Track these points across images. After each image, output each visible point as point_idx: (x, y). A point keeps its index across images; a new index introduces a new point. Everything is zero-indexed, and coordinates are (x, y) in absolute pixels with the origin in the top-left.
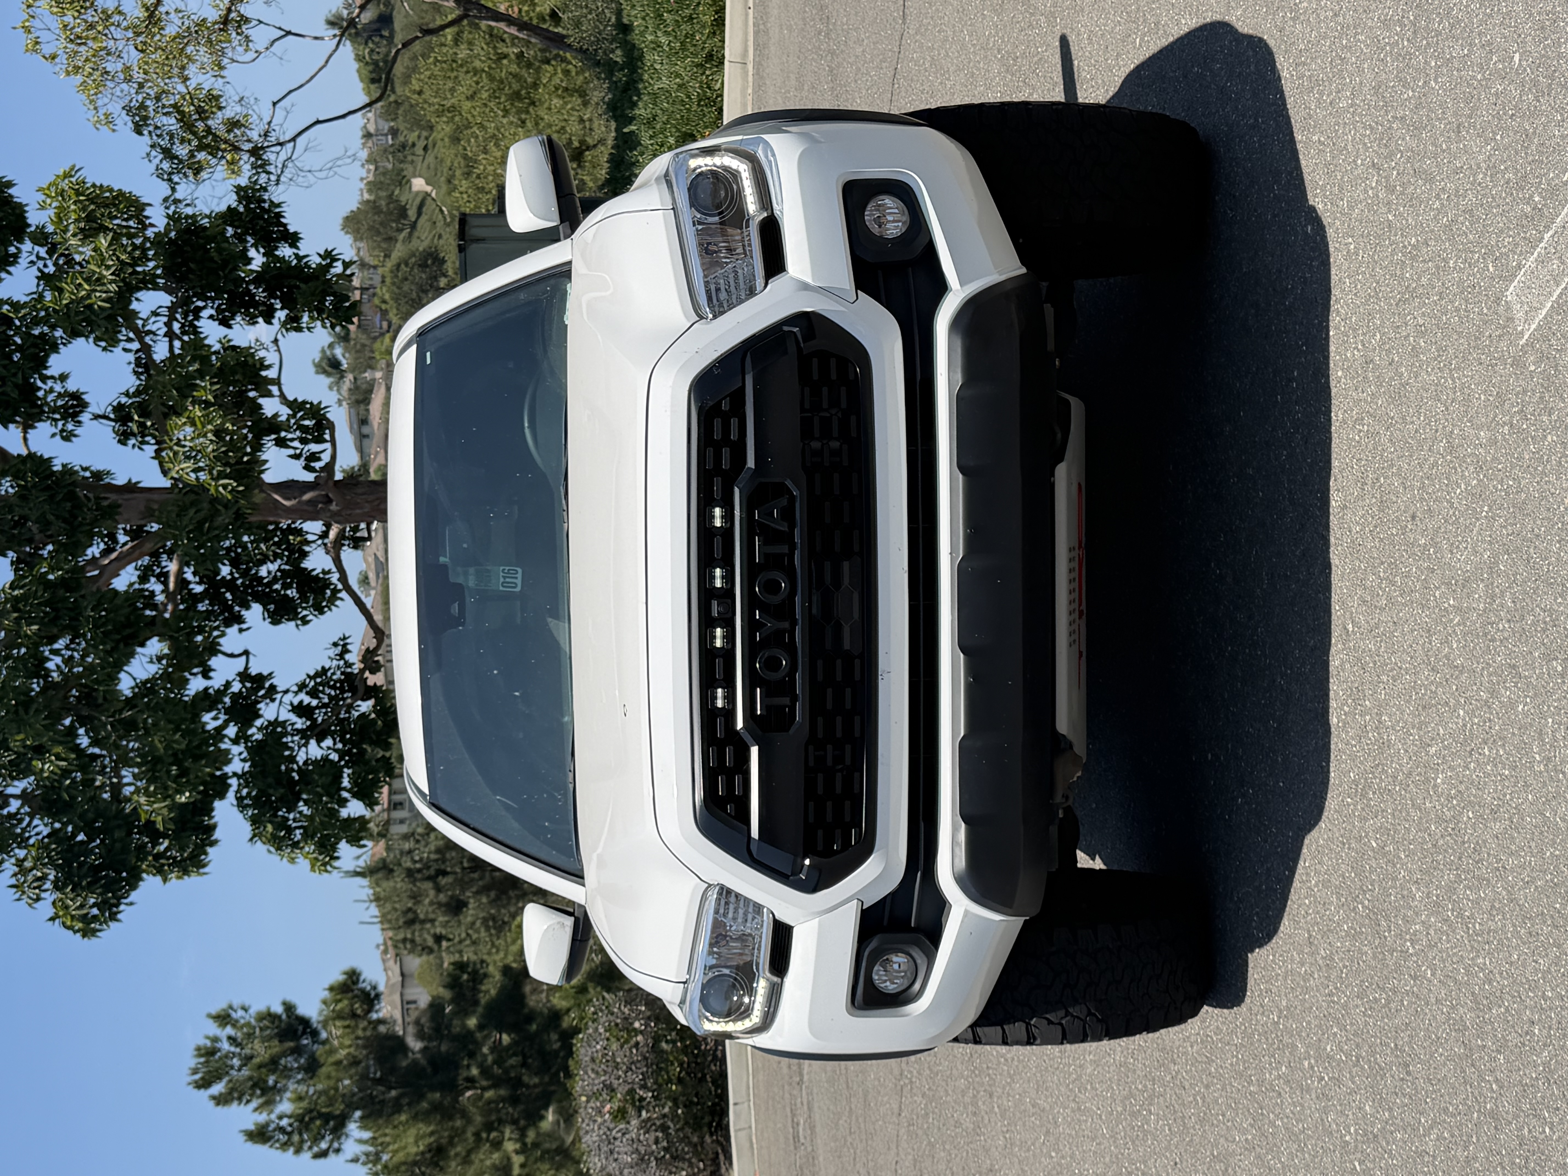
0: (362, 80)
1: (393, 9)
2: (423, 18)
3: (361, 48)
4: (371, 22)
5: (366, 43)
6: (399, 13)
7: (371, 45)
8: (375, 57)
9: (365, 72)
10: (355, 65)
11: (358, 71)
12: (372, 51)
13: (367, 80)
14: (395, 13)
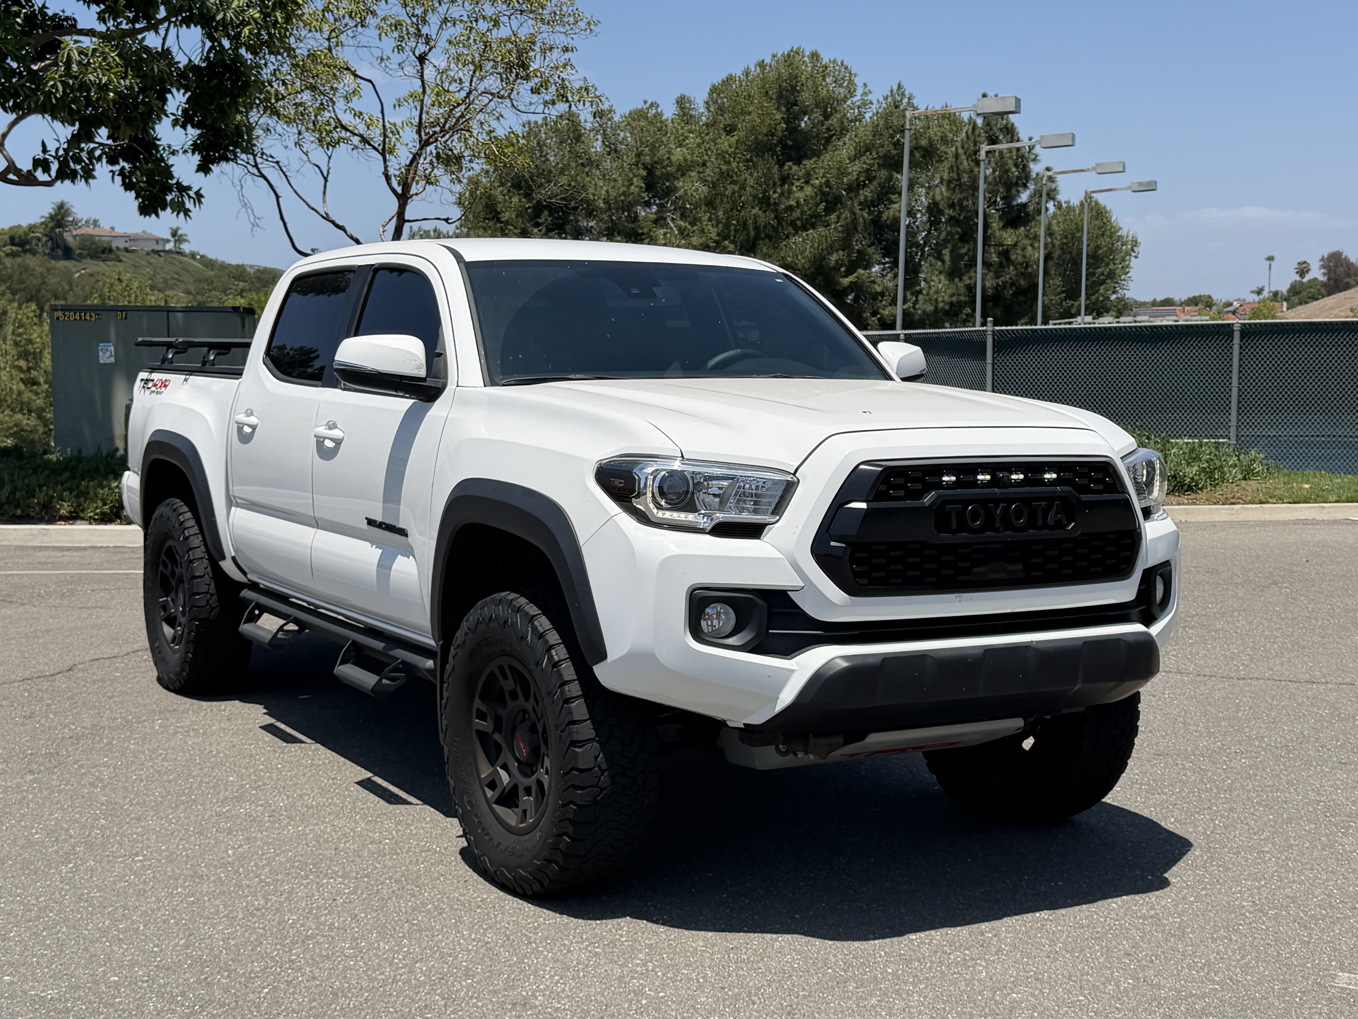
0: (10, 228)
1: (77, 260)
2: (77, 286)
3: (41, 230)
4: (64, 241)
5: (46, 235)
6: (75, 266)
7: (44, 239)
8: (34, 242)
9: (20, 232)
10: (24, 224)
11: (19, 226)
12: (39, 240)
13: (12, 233)
14: (73, 262)
